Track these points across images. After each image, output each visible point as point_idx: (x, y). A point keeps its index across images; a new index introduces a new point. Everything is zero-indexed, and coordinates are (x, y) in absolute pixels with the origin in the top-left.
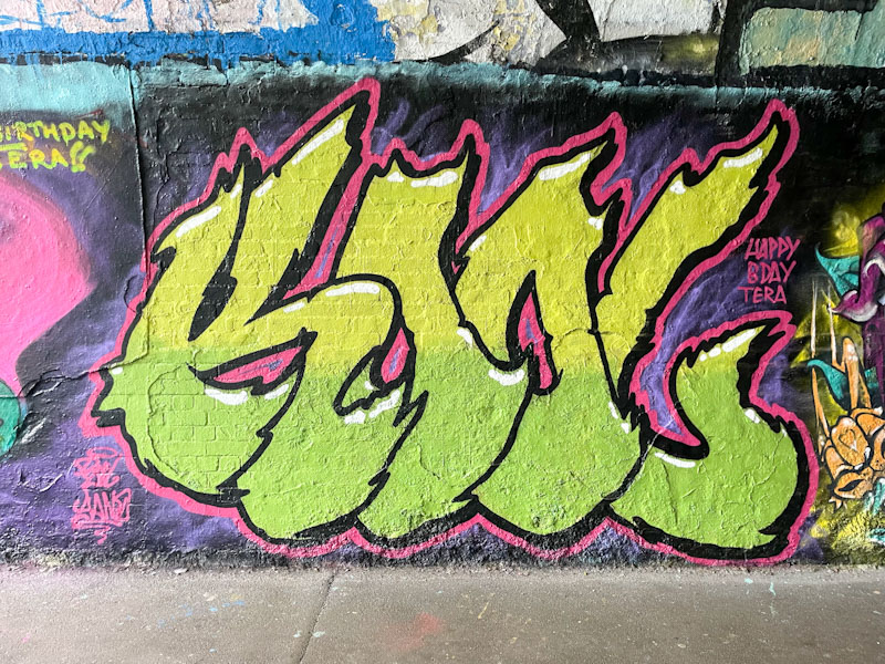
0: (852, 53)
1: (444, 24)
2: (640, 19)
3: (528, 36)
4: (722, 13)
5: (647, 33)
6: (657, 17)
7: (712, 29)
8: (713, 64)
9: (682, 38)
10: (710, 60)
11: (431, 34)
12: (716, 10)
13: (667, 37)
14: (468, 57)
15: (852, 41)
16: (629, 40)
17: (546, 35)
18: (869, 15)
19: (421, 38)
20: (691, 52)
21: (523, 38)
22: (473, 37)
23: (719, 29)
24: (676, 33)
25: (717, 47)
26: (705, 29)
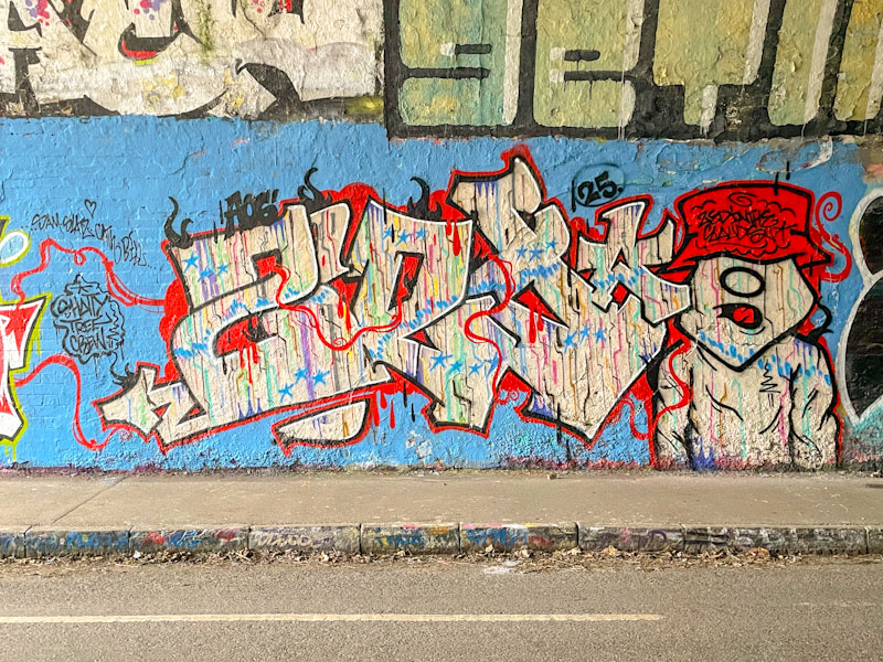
0: (479, 106)
1: (190, 90)
2: (325, 86)
3: (249, 98)
4: (382, 82)
5: (332, 95)
6: (338, 85)
7: (377, 92)
8: (382, 115)
9: (357, 98)
10: (379, 113)
11: (182, 97)
12: (377, 80)
13: (346, 98)
14: (210, 112)
15: (477, 98)
16: (321, 100)
17: (262, 97)
18: (486, 81)
19: (175, 100)
20: (365, 107)
21: (246, 99)
22: (211, 99)
23: (382, 92)
24: (353, 95)
25: (382, 104)
26: (372, 93)
